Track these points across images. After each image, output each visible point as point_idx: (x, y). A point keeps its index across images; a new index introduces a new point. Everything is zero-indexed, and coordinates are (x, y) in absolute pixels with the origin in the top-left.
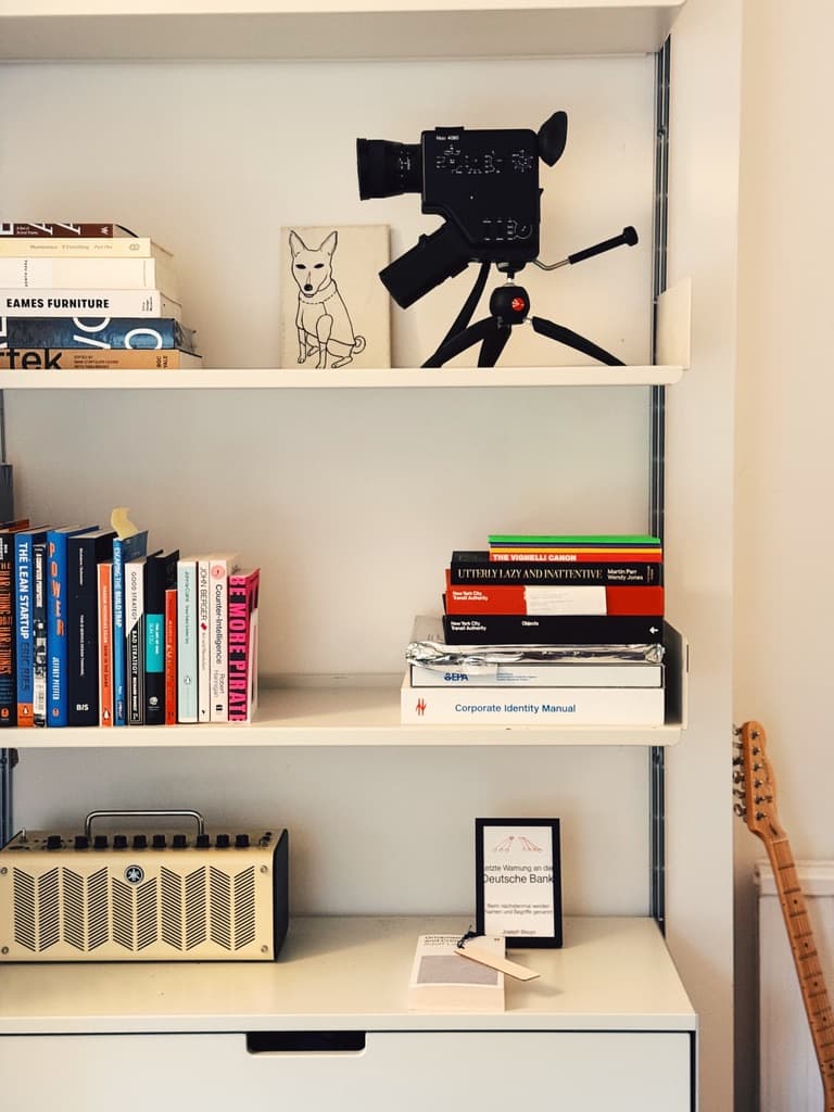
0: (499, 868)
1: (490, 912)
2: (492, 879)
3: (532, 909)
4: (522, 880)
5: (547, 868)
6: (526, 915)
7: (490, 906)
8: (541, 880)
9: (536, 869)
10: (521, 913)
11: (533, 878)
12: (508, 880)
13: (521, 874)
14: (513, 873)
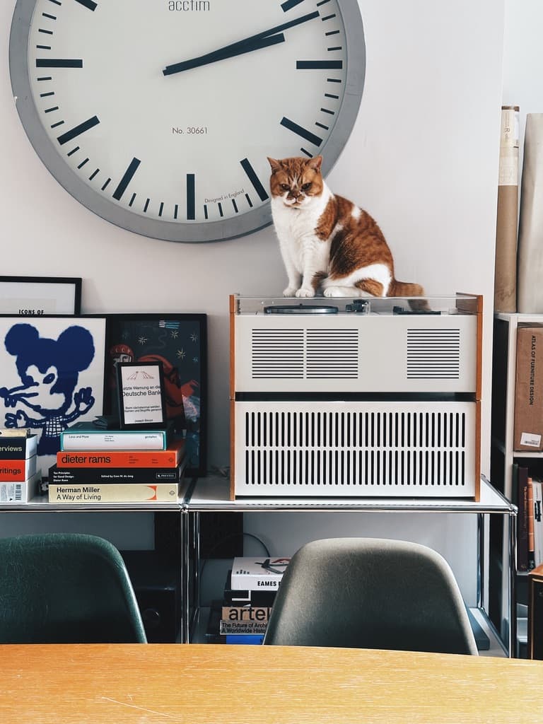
0: (131, 388)
1: (128, 411)
2: (127, 394)
3: (150, 409)
4: (144, 394)
5: (157, 387)
6: (147, 412)
7: (126, 408)
8: (154, 393)
9: (151, 388)
10: (145, 411)
11: (150, 393)
12: (136, 394)
13: (143, 391)
14: (139, 391)
